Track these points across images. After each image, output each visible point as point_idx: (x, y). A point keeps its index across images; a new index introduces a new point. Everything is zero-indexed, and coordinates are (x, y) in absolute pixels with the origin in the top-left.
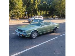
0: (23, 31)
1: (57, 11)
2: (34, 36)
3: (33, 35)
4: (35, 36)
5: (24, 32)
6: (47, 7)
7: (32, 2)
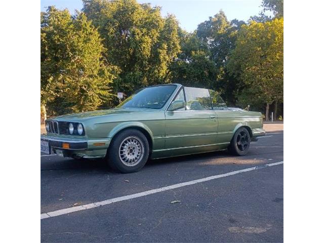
0: (71, 129)
1: (251, 90)
2: (130, 157)
3: (126, 151)
4: (132, 154)
5: (76, 133)
6: (210, 73)
7: (147, 52)
